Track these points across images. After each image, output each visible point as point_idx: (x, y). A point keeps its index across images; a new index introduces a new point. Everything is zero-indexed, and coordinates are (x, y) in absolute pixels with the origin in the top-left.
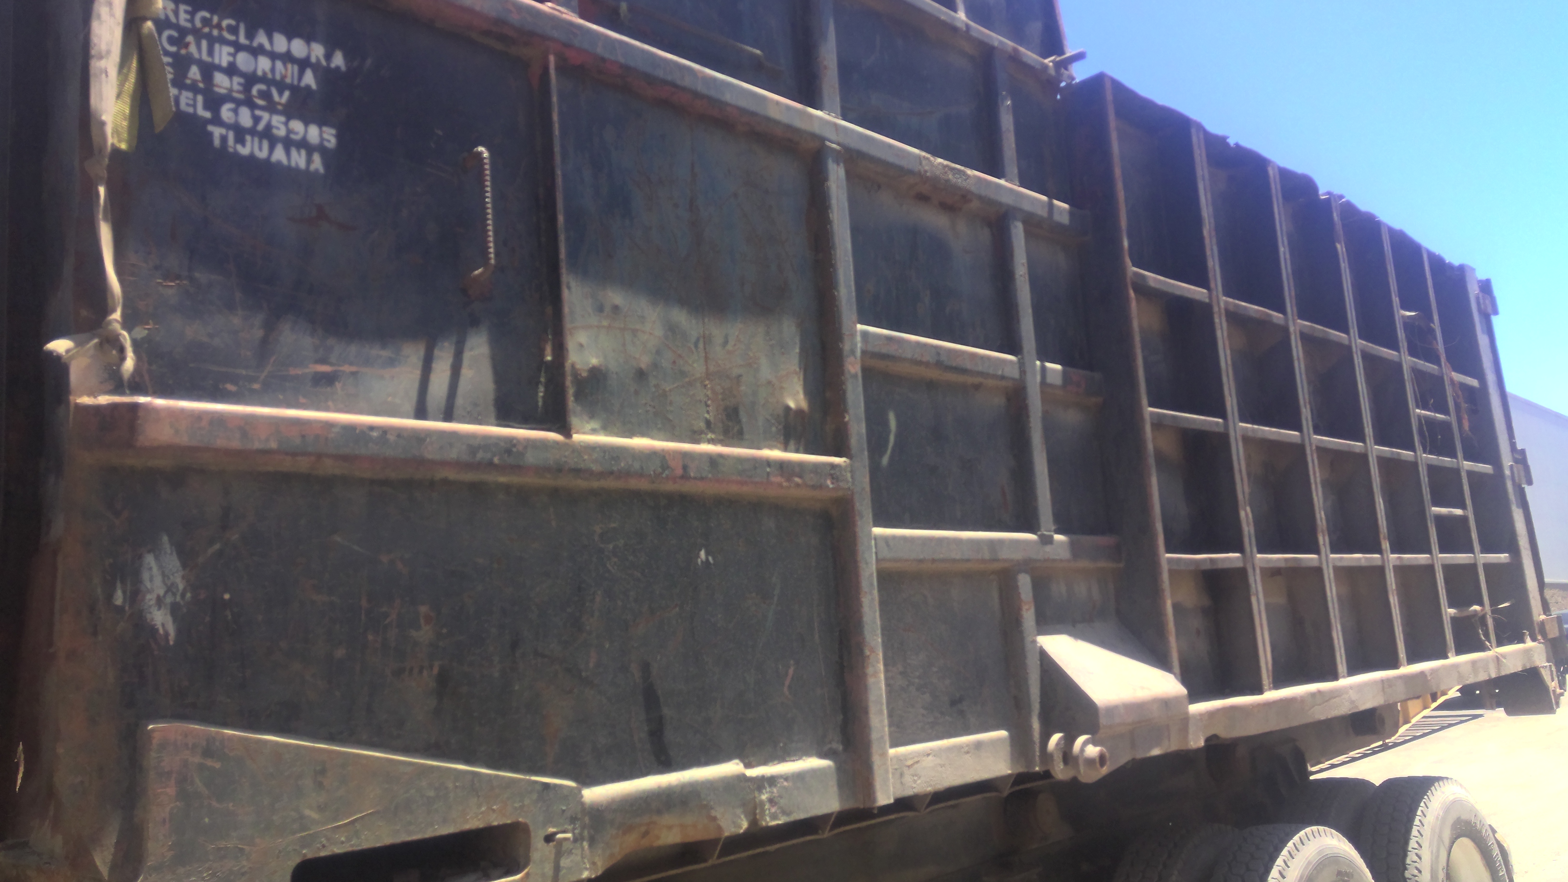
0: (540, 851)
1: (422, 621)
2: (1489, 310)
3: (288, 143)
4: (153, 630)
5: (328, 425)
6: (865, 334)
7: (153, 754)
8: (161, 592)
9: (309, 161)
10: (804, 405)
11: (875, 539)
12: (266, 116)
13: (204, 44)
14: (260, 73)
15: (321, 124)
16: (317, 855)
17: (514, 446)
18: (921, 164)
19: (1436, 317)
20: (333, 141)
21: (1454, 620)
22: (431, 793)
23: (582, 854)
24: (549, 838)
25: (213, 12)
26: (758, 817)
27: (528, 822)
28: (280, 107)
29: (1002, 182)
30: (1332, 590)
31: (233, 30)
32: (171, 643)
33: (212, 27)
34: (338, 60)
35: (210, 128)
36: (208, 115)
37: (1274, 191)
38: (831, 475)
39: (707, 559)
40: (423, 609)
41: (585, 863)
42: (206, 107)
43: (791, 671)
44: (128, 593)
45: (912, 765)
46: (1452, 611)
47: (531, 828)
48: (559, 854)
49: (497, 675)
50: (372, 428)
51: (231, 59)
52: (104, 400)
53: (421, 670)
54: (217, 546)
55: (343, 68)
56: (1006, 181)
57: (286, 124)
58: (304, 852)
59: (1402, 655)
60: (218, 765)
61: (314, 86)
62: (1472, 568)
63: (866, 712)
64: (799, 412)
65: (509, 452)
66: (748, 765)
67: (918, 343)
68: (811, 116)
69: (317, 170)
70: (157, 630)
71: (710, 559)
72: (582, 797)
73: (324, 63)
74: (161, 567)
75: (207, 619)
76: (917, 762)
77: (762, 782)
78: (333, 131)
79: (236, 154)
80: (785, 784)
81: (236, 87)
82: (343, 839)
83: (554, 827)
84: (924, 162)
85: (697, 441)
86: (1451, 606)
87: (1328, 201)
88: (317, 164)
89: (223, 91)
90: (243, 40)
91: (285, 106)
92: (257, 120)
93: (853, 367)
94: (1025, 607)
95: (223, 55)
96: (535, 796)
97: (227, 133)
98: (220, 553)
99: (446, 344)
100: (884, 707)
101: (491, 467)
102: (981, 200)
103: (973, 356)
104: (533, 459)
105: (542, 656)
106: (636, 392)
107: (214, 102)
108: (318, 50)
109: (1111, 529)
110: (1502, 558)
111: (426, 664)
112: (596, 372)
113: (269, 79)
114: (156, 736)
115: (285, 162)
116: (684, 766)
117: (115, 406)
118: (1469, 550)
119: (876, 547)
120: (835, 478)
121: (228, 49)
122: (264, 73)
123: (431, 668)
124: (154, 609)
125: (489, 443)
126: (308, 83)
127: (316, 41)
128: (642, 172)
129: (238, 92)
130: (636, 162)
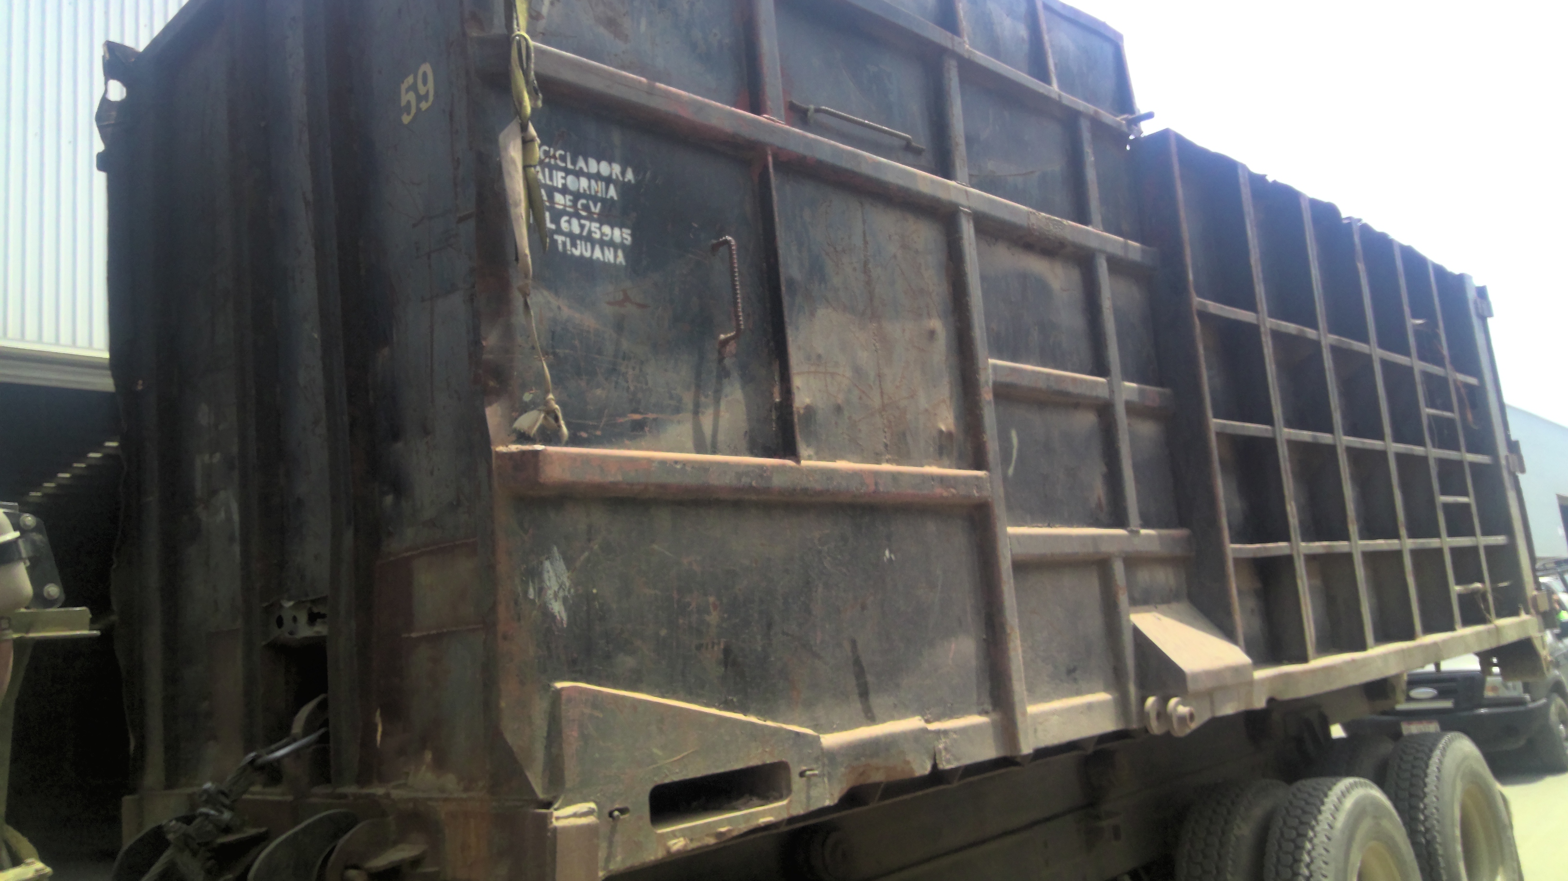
0: (797, 783)
1: (711, 608)
2: (1484, 315)
3: (604, 244)
4: (554, 617)
5: (650, 460)
6: (995, 367)
7: (563, 707)
8: (556, 588)
9: (616, 256)
10: (952, 428)
11: (1009, 538)
12: (587, 223)
13: (547, 170)
14: (582, 191)
15: (621, 226)
16: (664, 782)
17: (765, 471)
18: (1029, 218)
19: (1441, 324)
20: (629, 238)
21: (1461, 596)
22: (727, 738)
23: (824, 787)
24: (802, 774)
25: (550, 147)
26: (937, 762)
27: (788, 761)
28: (595, 216)
29: (1089, 228)
30: (1360, 572)
31: (563, 158)
32: (565, 626)
33: (550, 157)
34: (630, 176)
35: (556, 237)
36: (553, 227)
37: (1306, 219)
38: (977, 485)
39: (890, 557)
40: (712, 599)
41: (825, 795)
42: (552, 221)
43: (955, 645)
44: (537, 589)
45: (1043, 722)
46: (1457, 588)
47: (791, 766)
48: (809, 786)
49: (759, 649)
50: (676, 462)
51: (563, 181)
52: (514, 448)
53: (713, 644)
54: (586, 554)
55: (633, 181)
56: (1093, 227)
57: (600, 229)
58: (655, 779)
59: (1418, 626)
60: (601, 716)
61: (616, 198)
62: (1474, 550)
63: (1010, 679)
64: (950, 435)
65: (761, 476)
66: (927, 721)
67: (1033, 372)
68: (948, 186)
69: (621, 263)
70: (555, 617)
71: (893, 557)
72: (821, 743)
73: (621, 178)
74: (554, 570)
75: (585, 608)
76: (1046, 720)
77: (939, 733)
78: (629, 232)
79: (572, 255)
80: (955, 736)
81: (569, 203)
82: (677, 770)
83: (806, 766)
84: (1032, 217)
85: (878, 462)
86: (1458, 583)
87: (1350, 224)
88: (621, 259)
89: (561, 207)
90: (570, 166)
91: (598, 214)
92: (582, 227)
93: (987, 395)
94: (1120, 590)
95: (559, 179)
96: (791, 743)
97: (566, 240)
98: (588, 560)
99: (710, 393)
100: (1023, 675)
101: (751, 489)
102: (1074, 245)
103: (1074, 380)
104: (777, 482)
105: (787, 634)
106: (836, 423)
107: (556, 216)
108: (617, 169)
109: (1181, 523)
110: (1500, 540)
111: (716, 641)
112: (809, 409)
113: (587, 194)
114: (563, 693)
115: (601, 259)
116: (884, 721)
117: (523, 453)
118: (1472, 533)
119: (1010, 544)
120: (979, 488)
121: (561, 174)
122: (585, 190)
123: (719, 644)
124: (553, 601)
125: (748, 470)
126: (612, 195)
127: (615, 162)
128: (831, 244)
129: (569, 207)
130: (826, 235)
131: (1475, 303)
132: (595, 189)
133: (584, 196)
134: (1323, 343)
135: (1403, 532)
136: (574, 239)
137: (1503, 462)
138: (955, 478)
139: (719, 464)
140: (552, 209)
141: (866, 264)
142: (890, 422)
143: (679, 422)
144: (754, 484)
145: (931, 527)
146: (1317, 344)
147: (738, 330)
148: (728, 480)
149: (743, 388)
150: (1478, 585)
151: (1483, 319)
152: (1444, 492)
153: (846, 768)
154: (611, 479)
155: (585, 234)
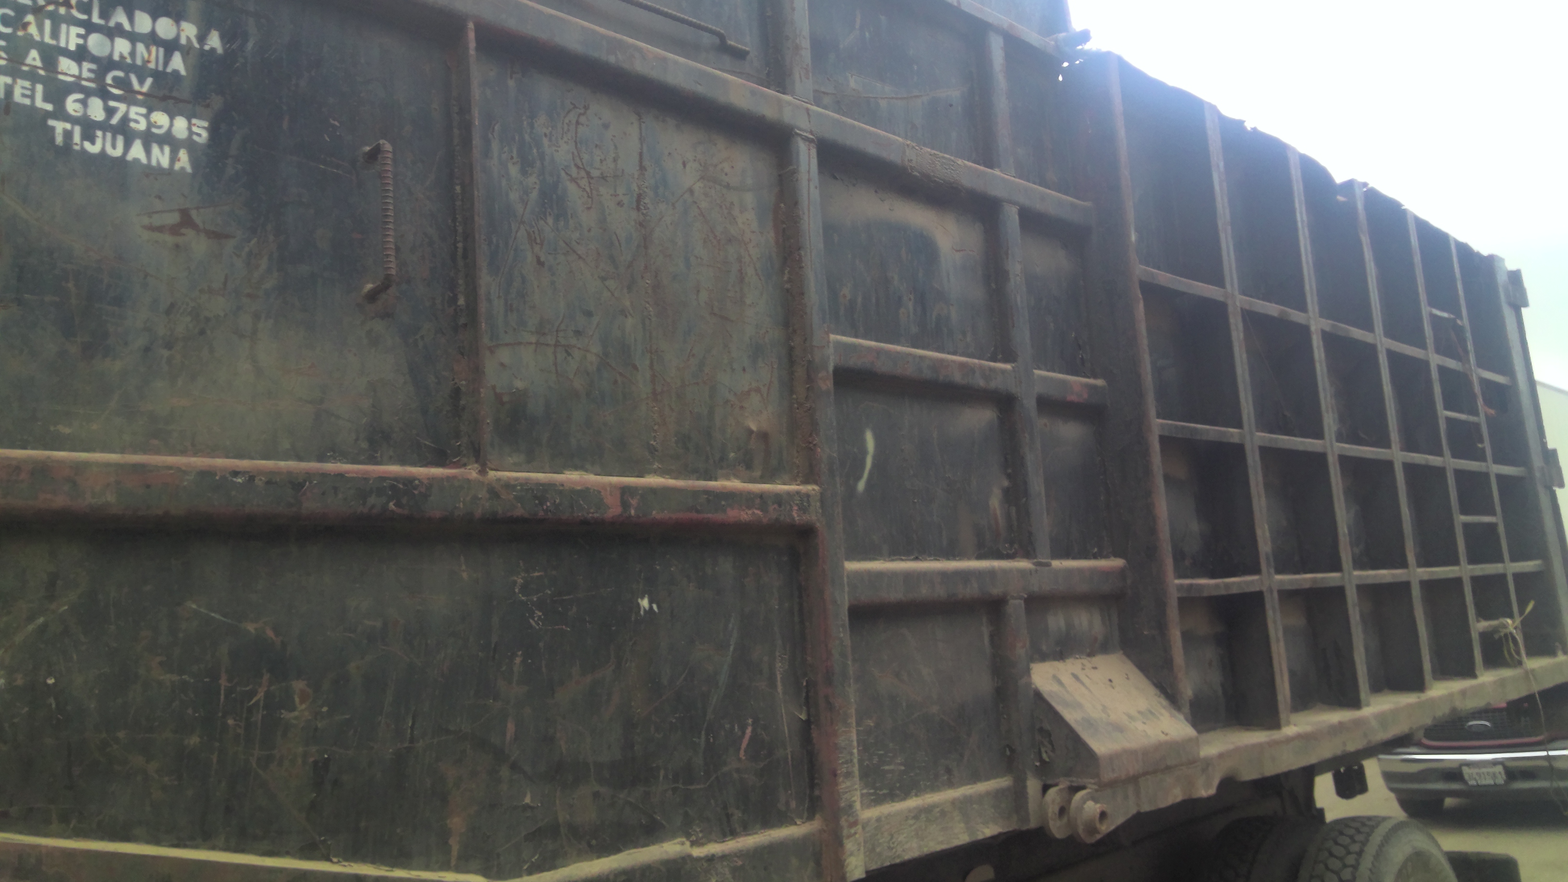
6: (838, 344)
9: (174, 158)
10: (770, 426)
11: (847, 577)
12: (122, 107)
13: (48, 23)
14: (116, 57)
15: (190, 115)
17: (416, 487)
18: (904, 153)
19: (1465, 317)
21: (1483, 635)
28: (140, 97)
29: (996, 172)
30: (1354, 609)
31: (85, 8)
33: (59, 4)
34: (214, 41)
35: (51, 122)
36: (49, 107)
37: (1294, 179)
38: (798, 504)
39: (651, 608)
40: (298, 685)
42: (47, 98)
43: (749, 731)
46: (1479, 625)
51: (81, 41)
55: (220, 51)
56: (1001, 171)
57: (147, 116)
59: (1428, 674)
61: (185, 74)
62: (1501, 578)
63: (835, 775)
64: (763, 434)
66: (695, 844)
67: (900, 354)
68: (780, 101)
69: (182, 170)
71: (655, 607)
75: (25, 709)
77: (711, 863)
78: (205, 125)
79: (83, 152)
80: (740, 863)
81: (86, 74)
84: (909, 151)
85: (641, 474)
86: (1480, 618)
88: (183, 163)
89: (69, 79)
91: (146, 95)
92: (110, 112)
93: (826, 384)
94: (1018, 645)
95: (71, 37)
97: (73, 128)
100: (856, 768)
102: (973, 191)
103: (962, 366)
104: (437, 502)
107: (58, 92)
109: (1113, 552)
113: (128, 64)
118: (1499, 559)
120: (802, 509)
122: (122, 57)
126: (176, 68)
127: (186, 20)
128: (581, 166)
129: (88, 80)
130: (573, 153)
131: (1507, 289)
132: (143, 58)
133: (119, 65)
134: (1313, 328)
135: (1412, 559)
136: (89, 129)
137: (1538, 474)
138: (763, 495)
139: (325, 476)
142: (664, 418)
144: (391, 506)
145: (722, 564)
146: (1305, 330)
148: (339, 501)
150: (1504, 621)
151: (1515, 305)
154: (90, 499)
155: (115, 121)
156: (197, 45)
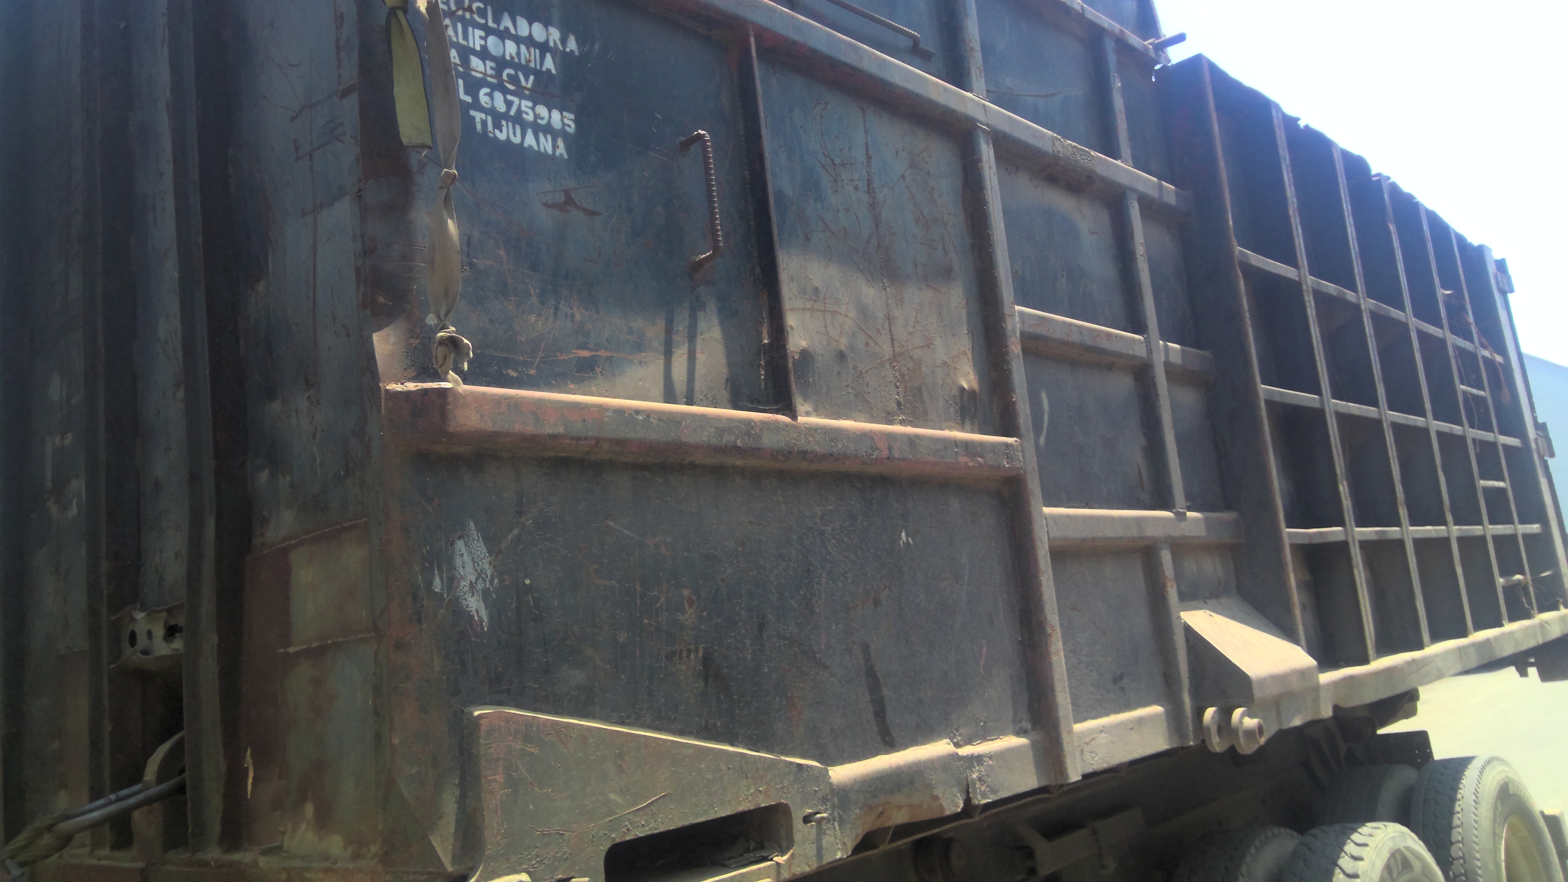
0: (801, 830)
1: (686, 605)
2: (1506, 289)
3: (538, 129)
4: (469, 617)
5: (602, 408)
6: (1022, 314)
7: (482, 741)
8: (473, 578)
9: (555, 147)
10: (976, 386)
11: (1046, 519)
12: (516, 100)
13: (459, 25)
14: (508, 58)
15: (561, 109)
16: (623, 840)
17: (753, 428)
18: (1054, 145)
19: (1467, 297)
20: (573, 125)
21: (1504, 588)
22: (709, 775)
23: (835, 835)
24: (807, 819)
26: (971, 795)
27: (788, 803)
28: (527, 92)
29: (1119, 163)
31: (482, 13)
32: (485, 628)
33: (465, 10)
34: (572, 45)
35: (472, 113)
36: (469, 99)
37: (1339, 172)
38: (1006, 454)
39: (908, 540)
40: (686, 592)
41: (837, 844)
42: (467, 93)
43: (984, 650)
44: (445, 579)
45: (1090, 741)
46: (1501, 580)
47: (792, 809)
48: (820, 833)
49: (749, 657)
50: (638, 412)
51: (483, 43)
52: (411, 386)
53: (689, 651)
54: (516, 531)
55: (577, 53)
56: (1122, 162)
57: (533, 109)
58: (613, 836)
59: (1469, 622)
60: (536, 751)
61: (554, 71)
62: (1514, 538)
63: (1053, 690)
64: (972, 393)
65: (748, 434)
66: (957, 745)
67: (1064, 322)
68: (964, 97)
69: (562, 156)
70: (473, 616)
71: (910, 539)
72: (828, 776)
74: (470, 553)
75: (514, 605)
76: (1093, 739)
77: (970, 759)
78: (572, 117)
79: (496, 139)
80: (990, 763)
81: (490, 72)
82: (643, 822)
83: (811, 808)
84: (1057, 143)
85: (890, 422)
86: (1501, 576)
87: (1379, 181)
88: (561, 150)
89: (479, 75)
90: (491, 24)
91: (531, 91)
92: (509, 104)
93: (1015, 348)
94: (1169, 584)
95: (476, 38)
96: (792, 778)
97: (486, 118)
98: (518, 539)
99: (680, 328)
100: (1067, 685)
101: (735, 450)
102: (1103, 179)
103: (1109, 335)
104: (768, 441)
105: (785, 639)
106: (839, 373)
107: (473, 87)
108: (555, 34)
109: (1227, 506)
110: (1535, 528)
111: (692, 647)
112: (804, 353)
113: (516, 63)
114: (483, 721)
115: (536, 148)
116: (905, 746)
117: (425, 391)
118: (1510, 521)
119: (1047, 526)
120: (1009, 457)
121: (479, 33)
122: (512, 57)
123: (697, 650)
124: (468, 596)
125: (731, 425)
126: (549, 67)
127: (553, 26)
128: (827, 155)
129: (491, 76)
130: (821, 144)
131: (1496, 277)
132: (526, 58)
133: (510, 64)
134: (1363, 307)
135: (1449, 518)
136: (498, 118)
137: (1533, 446)
138: (982, 444)
139: (694, 416)
140: (467, 76)
141: (869, 182)
142: (903, 375)
143: (640, 363)
144: (739, 444)
145: (955, 504)
146: (1357, 307)
147: (716, 248)
148: (705, 437)
149: (722, 324)
150: (1518, 577)
151: (1504, 293)
152: (1483, 477)
153: (861, 809)
154: (548, 430)
155: (512, 113)
156: (561, 48)
